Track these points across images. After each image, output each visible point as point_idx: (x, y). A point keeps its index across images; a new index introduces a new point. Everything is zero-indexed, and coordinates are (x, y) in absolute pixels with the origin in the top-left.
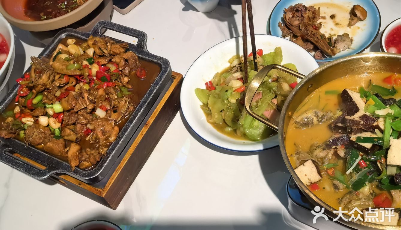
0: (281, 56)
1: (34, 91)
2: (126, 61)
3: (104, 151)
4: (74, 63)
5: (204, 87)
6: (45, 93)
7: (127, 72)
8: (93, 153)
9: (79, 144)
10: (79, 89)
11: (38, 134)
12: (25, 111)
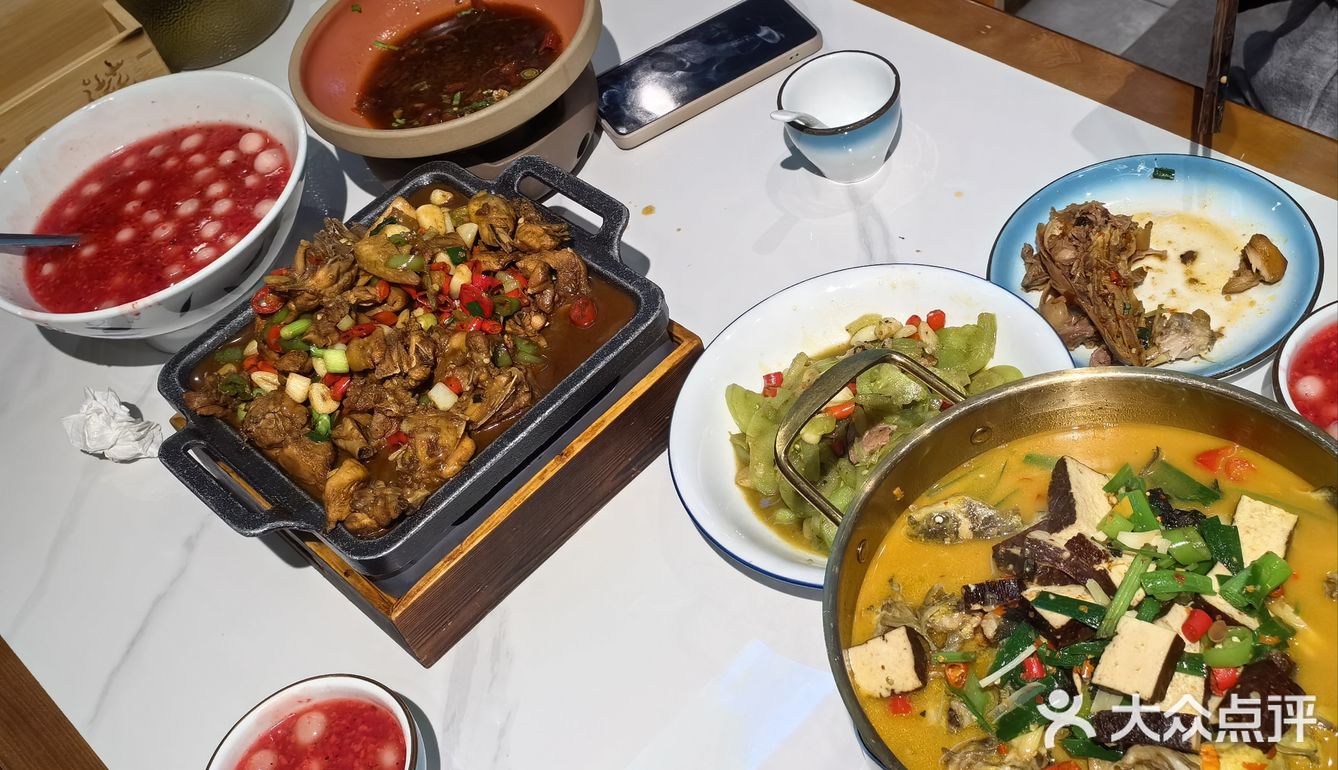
0: (992, 340)
1: (292, 306)
2: (551, 272)
3: (415, 496)
4: (412, 252)
5: (758, 387)
6: (319, 317)
7: (547, 302)
8: (386, 495)
9: (368, 468)
10: (404, 323)
11: (277, 419)
12: (267, 353)
